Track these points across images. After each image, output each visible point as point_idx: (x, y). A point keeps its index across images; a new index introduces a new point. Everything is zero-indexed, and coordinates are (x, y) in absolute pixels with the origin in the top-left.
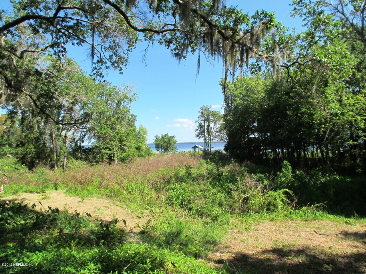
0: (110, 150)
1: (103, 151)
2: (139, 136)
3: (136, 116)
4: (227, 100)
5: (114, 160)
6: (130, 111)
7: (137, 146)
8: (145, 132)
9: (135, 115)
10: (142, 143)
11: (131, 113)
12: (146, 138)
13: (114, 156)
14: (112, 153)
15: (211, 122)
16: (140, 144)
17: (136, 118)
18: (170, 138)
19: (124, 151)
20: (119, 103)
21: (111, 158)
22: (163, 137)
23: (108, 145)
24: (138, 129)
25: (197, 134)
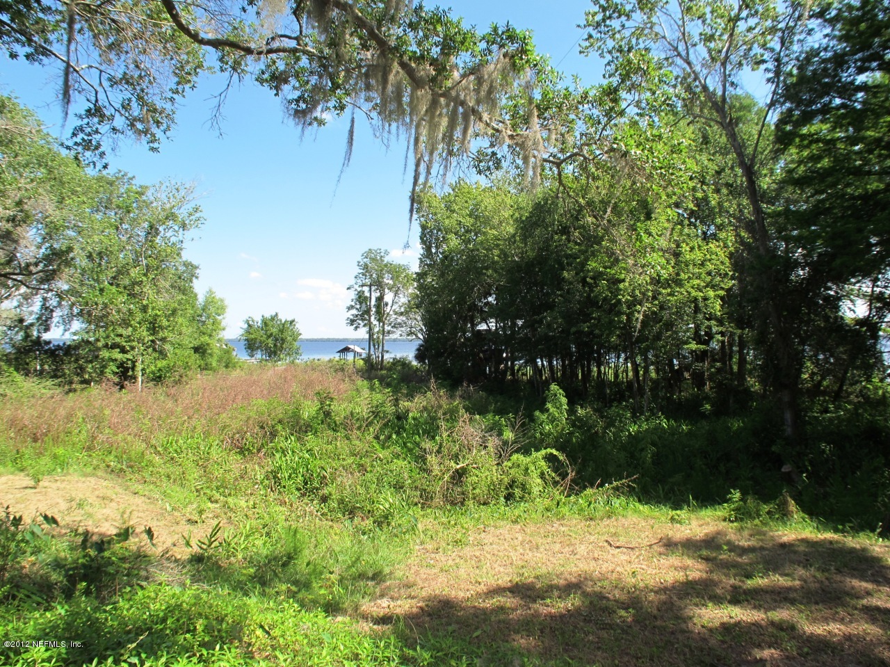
0: (123, 351)
1: (105, 354)
2: (206, 317)
3: (197, 268)
4: (427, 238)
5: (135, 378)
6: (183, 253)
7: (197, 343)
8: (221, 309)
9: (195, 263)
10: (210, 336)
11: (184, 259)
12: (223, 324)
13: (133, 368)
14: (128, 359)
15: (386, 290)
16: (205, 339)
17: (198, 271)
18: (284, 325)
19: (162, 354)
20: (152, 231)
21: (125, 374)
22: (265, 323)
23: (118, 340)
24: (201, 299)
25: (352, 317)
